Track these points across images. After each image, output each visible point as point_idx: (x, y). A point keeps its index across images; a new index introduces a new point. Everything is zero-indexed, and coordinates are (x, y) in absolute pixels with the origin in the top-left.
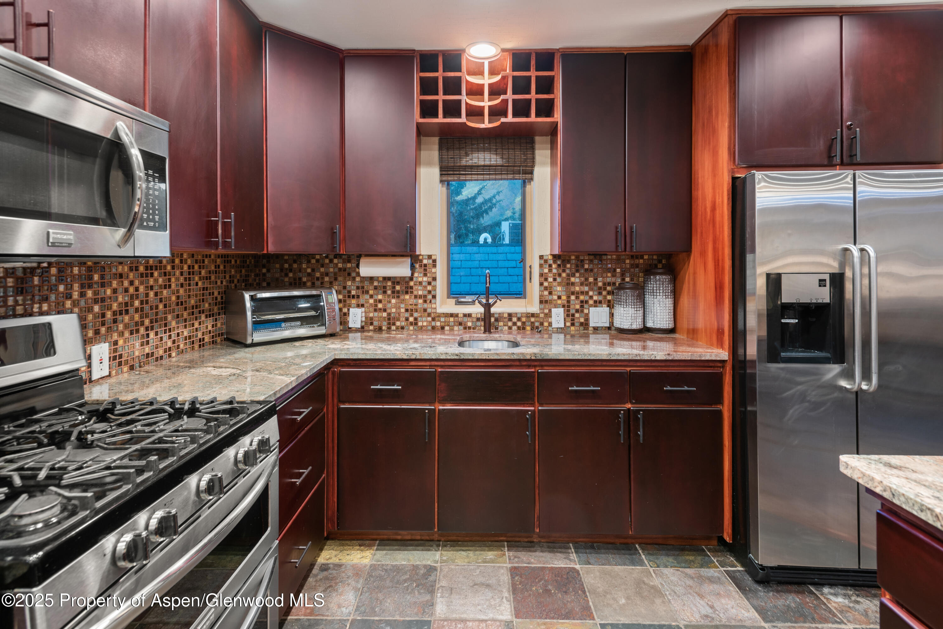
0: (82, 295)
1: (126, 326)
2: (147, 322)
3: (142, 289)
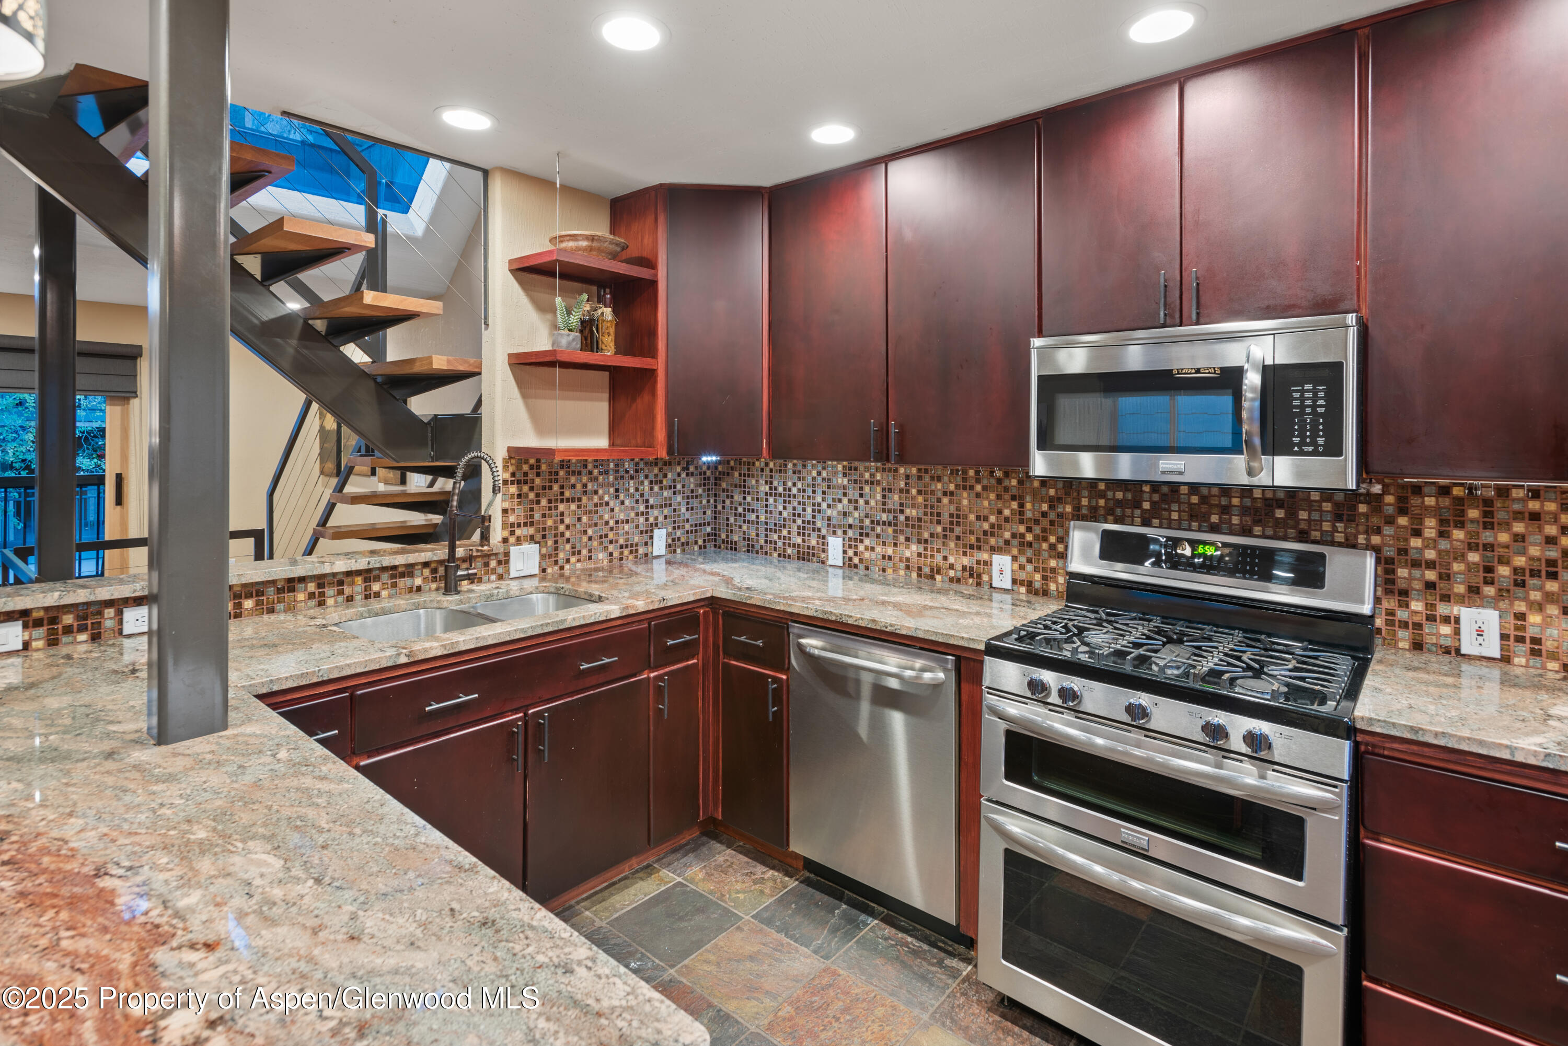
0: (1442, 534)
1: (1552, 598)
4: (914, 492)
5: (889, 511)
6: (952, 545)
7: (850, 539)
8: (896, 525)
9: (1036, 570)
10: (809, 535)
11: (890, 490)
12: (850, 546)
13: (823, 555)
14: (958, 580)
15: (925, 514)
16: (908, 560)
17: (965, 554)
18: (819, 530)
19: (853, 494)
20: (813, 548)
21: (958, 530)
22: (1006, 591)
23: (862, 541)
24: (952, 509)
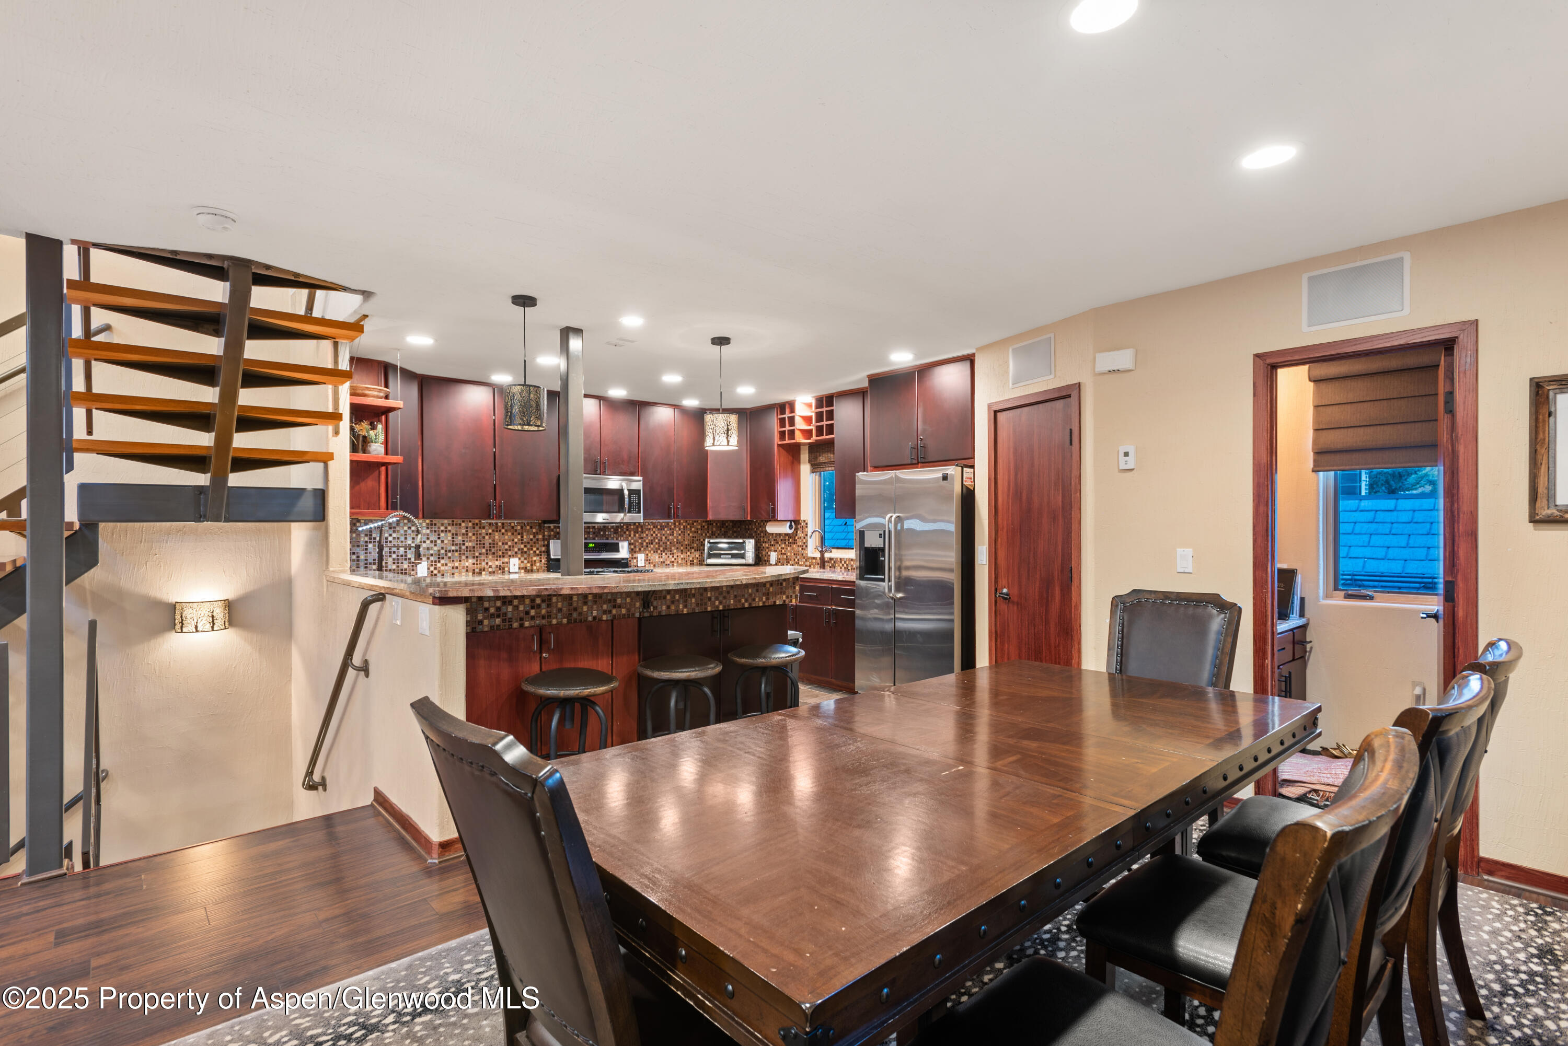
0: (635, 536)
1: (652, 549)
2: (661, 549)
3: (659, 535)
4: (470, 534)
5: (456, 545)
6: (490, 557)
7: (432, 561)
8: (460, 551)
9: (528, 562)
10: (402, 563)
11: (457, 535)
12: (432, 565)
13: (412, 573)
14: (494, 572)
15: (477, 544)
16: (467, 567)
17: (497, 560)
18: (410, 559)
19: (433, 537)
20: (406, 569)
21: (493, 550)
22: (516, 573)
23: (439, 562)
24: (490, 541)
